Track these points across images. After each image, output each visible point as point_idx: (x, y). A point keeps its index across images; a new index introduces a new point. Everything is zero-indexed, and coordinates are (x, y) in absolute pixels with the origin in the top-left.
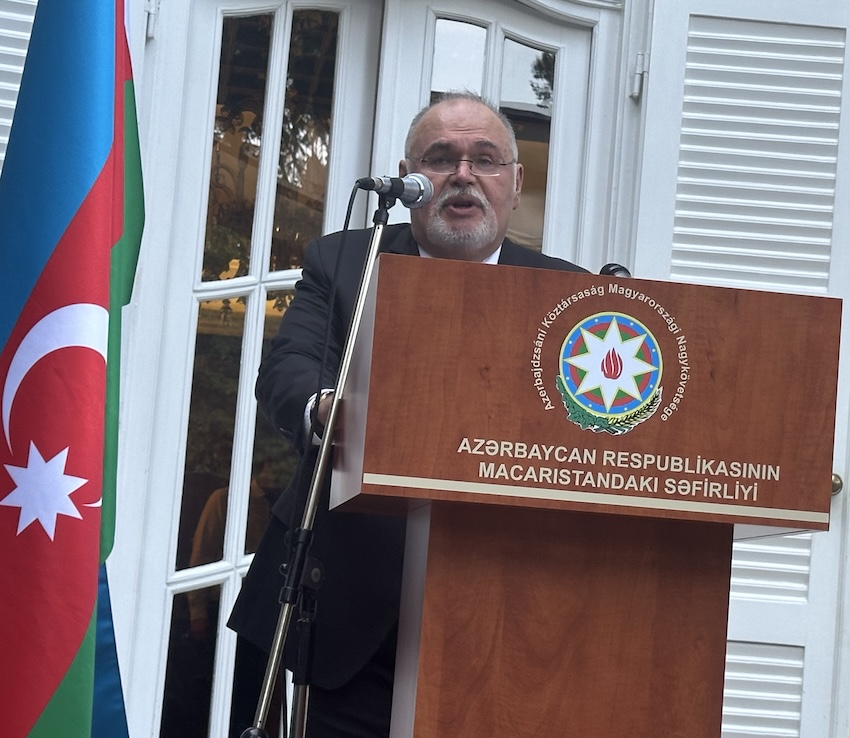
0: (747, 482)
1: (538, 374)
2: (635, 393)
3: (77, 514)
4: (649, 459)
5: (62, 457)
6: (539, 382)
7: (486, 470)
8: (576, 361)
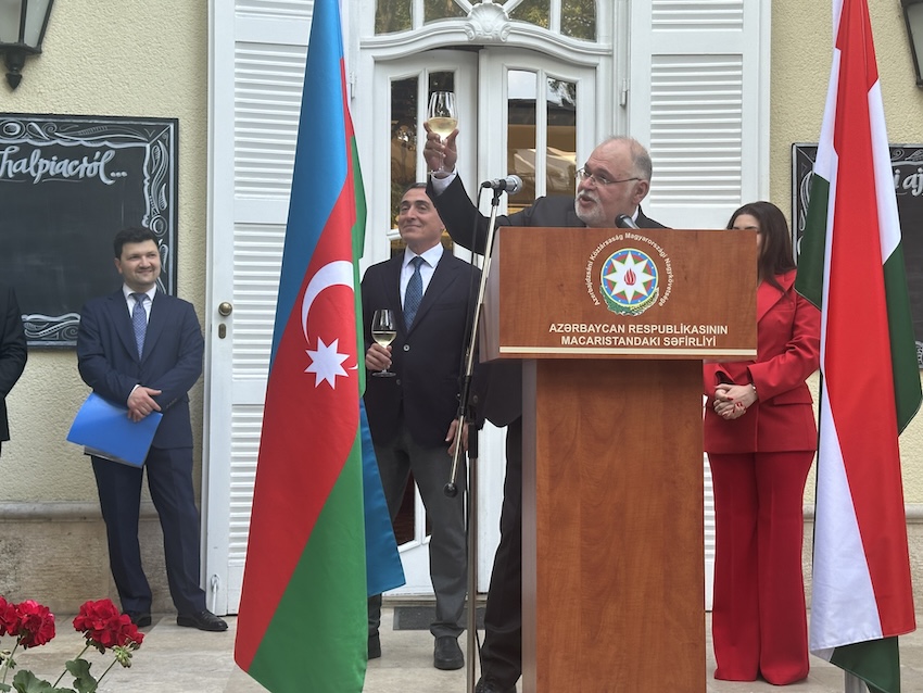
0: (709, 336)
1: (590, 285)
2: (644, 292)
3: (345, 374)
4: (654, 328)
5: (335, 344)
6: (590, 290)
7: (565, 340)
8: (610, 277)
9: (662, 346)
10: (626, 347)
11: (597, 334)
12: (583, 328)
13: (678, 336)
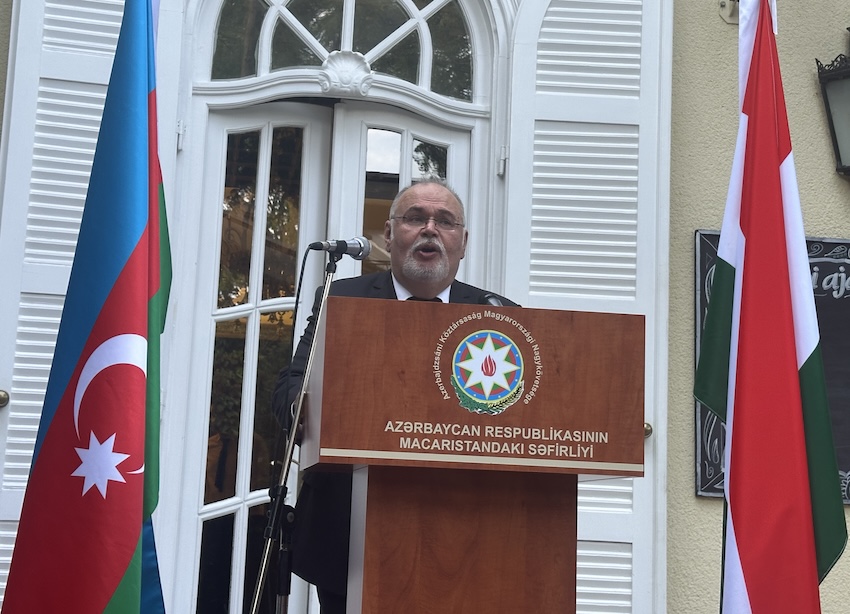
0: (586, 445)
1: (438, 375)
2: (505, 386)
3: (121, 479)
4: (517, 431)
5: (112, 440)
6: (439, 381)
7: (405, 443)
8: (464, 365)
9: (526, 456)
10: (481, 454)
11: (444, 437)
12: (428, 428)
13: (547, 443)
